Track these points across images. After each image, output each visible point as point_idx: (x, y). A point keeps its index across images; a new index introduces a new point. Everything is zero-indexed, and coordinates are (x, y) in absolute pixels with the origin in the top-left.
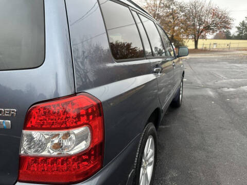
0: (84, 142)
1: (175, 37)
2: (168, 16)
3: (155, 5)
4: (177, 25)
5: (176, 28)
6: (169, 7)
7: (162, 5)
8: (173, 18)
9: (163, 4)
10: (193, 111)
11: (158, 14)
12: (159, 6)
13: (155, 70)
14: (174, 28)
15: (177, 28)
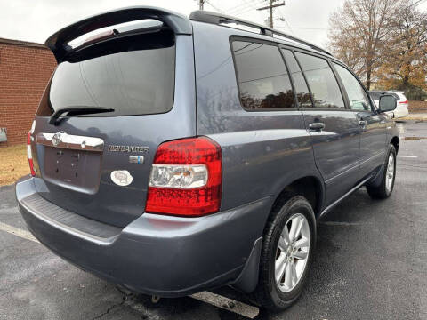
0: (202, 181)
1: (411, 81)
2: (397, 41)
3: (371, 24)
4: (417, 56)
5: (414, 63)
6: (400, 25)
7: (386, 23)
8: (409, 45)
9: (389, 20)
10: (411, 206)
11: (378, 39)
12: (380, 26)
13: (310, 125)
14: (409, 63)
15: (417, 62)
